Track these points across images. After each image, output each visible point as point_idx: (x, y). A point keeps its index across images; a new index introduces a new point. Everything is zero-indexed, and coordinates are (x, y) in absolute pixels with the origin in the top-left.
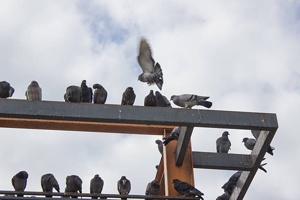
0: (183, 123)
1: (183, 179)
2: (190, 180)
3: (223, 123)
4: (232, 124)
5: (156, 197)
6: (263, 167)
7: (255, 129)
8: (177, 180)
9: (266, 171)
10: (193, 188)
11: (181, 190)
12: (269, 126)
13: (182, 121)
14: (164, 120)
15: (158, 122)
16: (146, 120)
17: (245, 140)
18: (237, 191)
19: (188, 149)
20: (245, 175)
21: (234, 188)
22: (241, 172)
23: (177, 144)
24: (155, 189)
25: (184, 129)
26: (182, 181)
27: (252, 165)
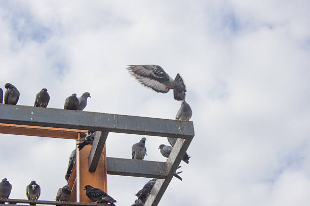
0: (98, 128)
1: (95, 185)
2: (103, 186)
3: (138, 129)
4: (148, 131)
5: (66, 203)
6: (178, 175)
7: (172, 137)
8: (89, 186)
9: (181, 179)
10: (106, 195)
11: (93, 196)
12: (186, 134)
13: (97, 126)
14: (78, 124)
15: (72, 125)
16: (59, 123)
17: (162, 147)
18: (151, 199)
19: (102, 155)
20: (159, 183)
21: (148, 196)
22: (156, 180)
23: (91, 149)
24: (65, 195)
25: (98, 134)
26: (95, 187)
27: (168, 173)
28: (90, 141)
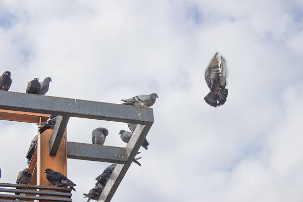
0: (59, 112)
1: (56, 168)
2: (63, 170)
3: (99, 114)
4: (109, 116)
5: (26, 186)
6: (137, 160)
7: (132, 122)
8: (50, 170)
9: (140, 165)
10: (65, 179)
11: (53, 180)
12: (146, 120)
13: (58, 110)
14: (39, 108)
15: (33, 109)
16: (21, 106)
17: (122, 132)
18: (110, 184)
19: (63, 139)
20: (119, 168)
21: (108, 180)
22: (115, 165)
23: (52, 133)
24: (26, 178)
25: (59, 118)
26: (55, 171)
27: (127, 159)
28: (51, 125)
